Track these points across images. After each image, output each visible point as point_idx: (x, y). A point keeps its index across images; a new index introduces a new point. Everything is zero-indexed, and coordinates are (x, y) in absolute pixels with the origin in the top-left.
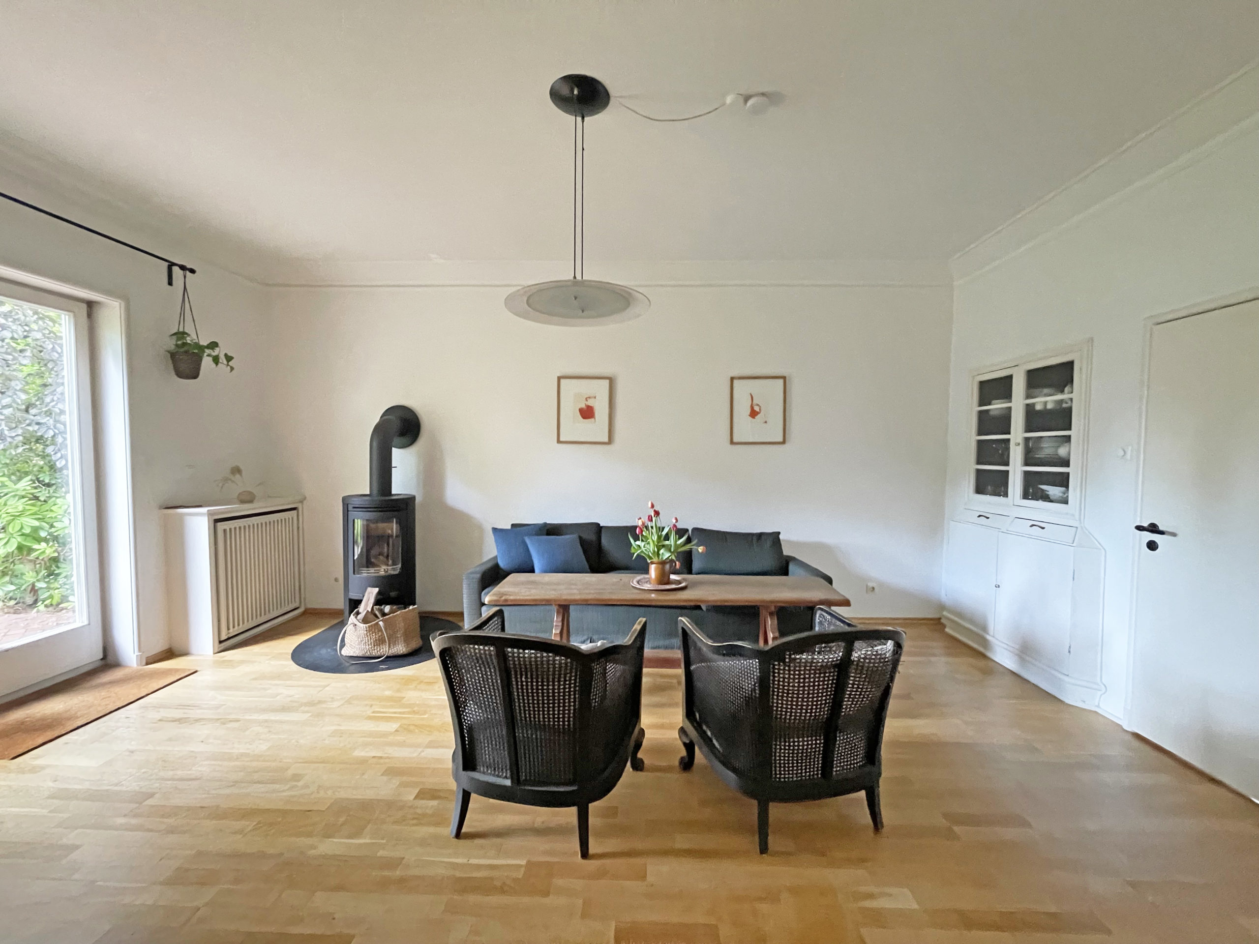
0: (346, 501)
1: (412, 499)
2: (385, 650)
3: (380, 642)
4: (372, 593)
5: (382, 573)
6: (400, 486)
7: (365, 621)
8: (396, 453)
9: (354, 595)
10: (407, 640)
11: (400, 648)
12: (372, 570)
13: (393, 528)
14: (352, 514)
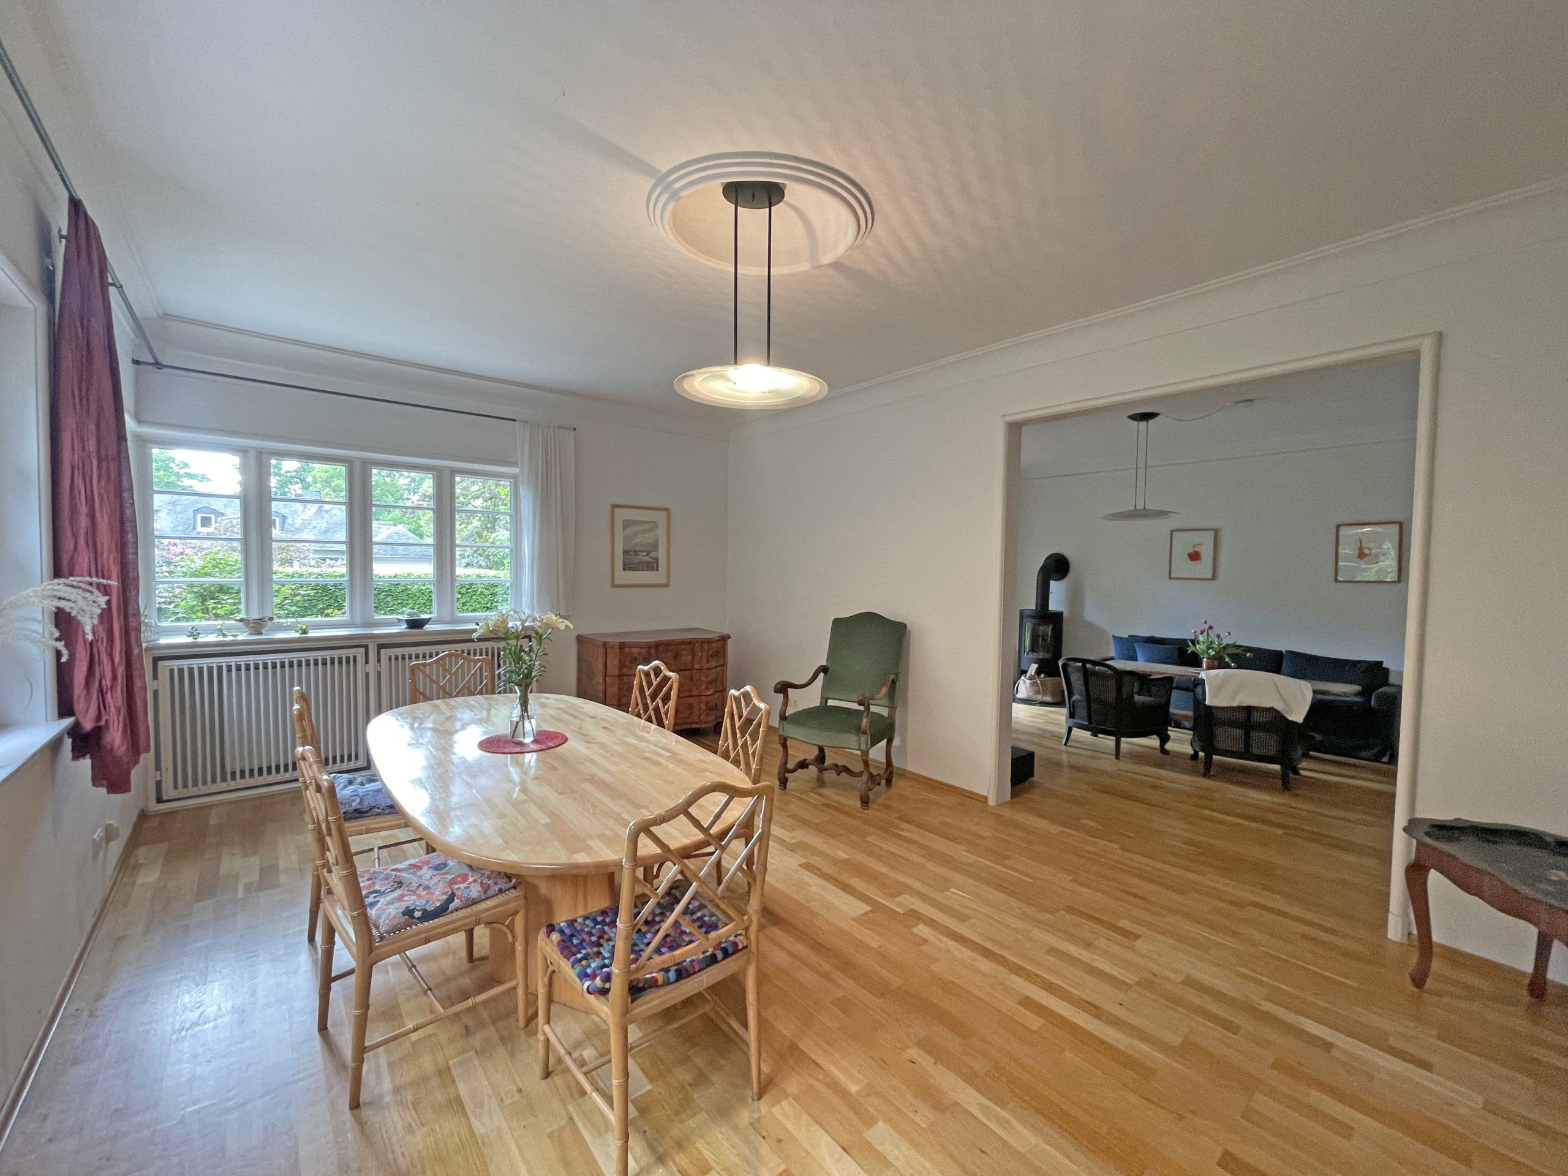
0: (1021, 612)
1: (1062, 613)
2: (1039, 697)
3: (1038, 692)
4: (1034, 667)
5: (1041, 657)
6: (1053, 607)
7: (1030, 679)
8: (1052, 583)
9: (1023, 668)
10: (1053, 695)
11: (1048, 699)
12: (1035, 654)
13: (1049, 629)
14: (1025, 620)
